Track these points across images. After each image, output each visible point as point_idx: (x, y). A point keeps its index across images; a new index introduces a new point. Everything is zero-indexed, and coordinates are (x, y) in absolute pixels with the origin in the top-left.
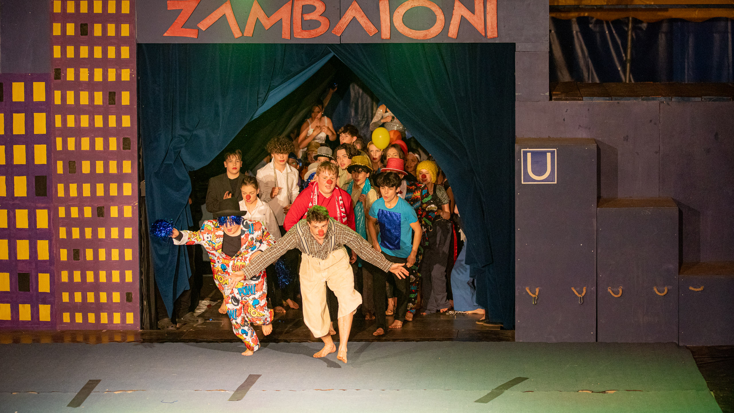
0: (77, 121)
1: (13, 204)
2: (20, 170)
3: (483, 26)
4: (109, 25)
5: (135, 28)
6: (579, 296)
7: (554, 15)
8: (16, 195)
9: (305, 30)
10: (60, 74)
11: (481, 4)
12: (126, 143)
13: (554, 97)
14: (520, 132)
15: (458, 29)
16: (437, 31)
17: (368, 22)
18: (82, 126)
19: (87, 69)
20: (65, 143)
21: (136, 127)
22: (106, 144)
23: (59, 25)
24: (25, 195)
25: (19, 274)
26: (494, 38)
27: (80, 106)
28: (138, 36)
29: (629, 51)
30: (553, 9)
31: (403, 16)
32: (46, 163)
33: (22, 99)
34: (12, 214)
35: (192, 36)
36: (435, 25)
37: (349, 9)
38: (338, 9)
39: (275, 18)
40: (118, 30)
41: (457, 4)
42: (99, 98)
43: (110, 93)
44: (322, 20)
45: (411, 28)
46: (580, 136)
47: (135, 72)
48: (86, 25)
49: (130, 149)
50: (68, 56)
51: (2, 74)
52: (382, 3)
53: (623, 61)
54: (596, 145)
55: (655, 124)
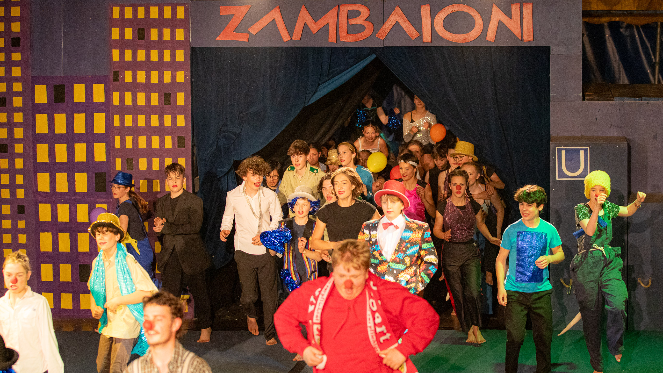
0: (135, 121)
1: (74, 199)
2: (81, 167)
3: (519, 30)
4: (165, 30)
5: (189, 31)
7: (586, 20)
8: (77, 191)
9: (350, 34)
10: (118, 76)
11: (517, 9)
12: (180, 142)
13: (586, 98)
14: (555, 130)
15: (495, 33)
16: (476, 34)
17: (410, 26)
18: (139, 125)
19: (144, 72)
20: (123, 142)
21: (190, 126)
22: (162, 142)
23: (118, 29)
24: (86, 191)
25: (80, 266)
26: (530, 41)
27: (138, 106)
28: (192, 39)
29: (658, 54)
30: (586, 14)
31: (444, 21)
32: (105, 161)
33: (83, 100)
34: (73, 208)
35: (243, 40)
36: (474, 29)
37: (392, 14)
38: (382, 14)
39: (322, 22)
40: (173, 34)
41: (495, 9)
42: (155, 99)
43: (166, 94)
44: (366, 24)
45: (451, 32)
46: (611, 135)
47: (190, 74)
48: (143, 29)
49: (185, 147)
50: (126, 59)
51: (64, 77)
52: (424, 8)
53: (652, 64)
54: (627, 143)
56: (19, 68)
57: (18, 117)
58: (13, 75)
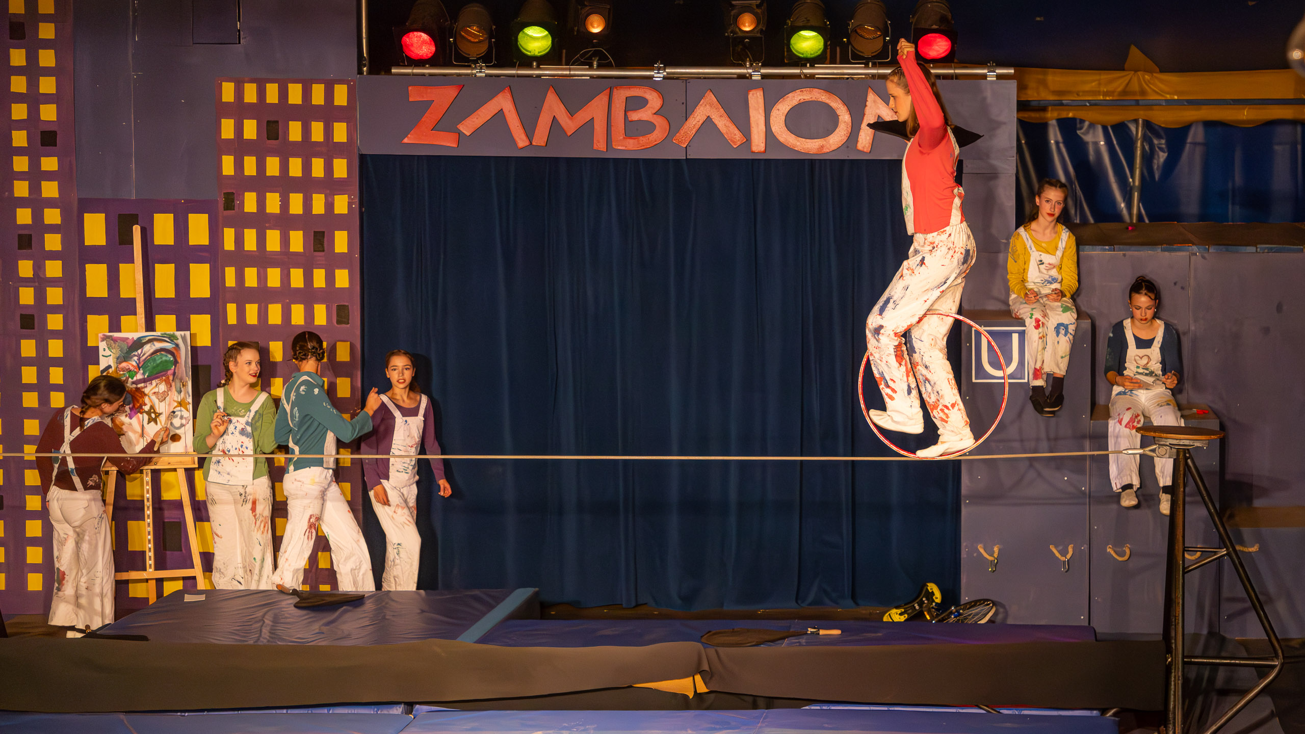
0: (262, 277)
4: (314, 124)
5: (357, 129)
6: (1063, 559)
7: (1025, 117)
9: (631, 138)
10: (233, 201)
12: (341, 314)
14: (969, 300)
15: (872, 137)
16: (839, 140)
17: (729, 125)
18: (269, 285)
19: (278, 194)
20: (241, 313)
21: (358, 288)
22: (309, 315)
23: (231, 122)
25: (163, 523)
27: (267, 254)
28: (360, 141)
29: (1138, 170)
30: (1023, 106)
31: (786, 116)
32: (209, 345)
33: (171, 241)
35: (449, 145)
36: (837, 130)
37: (701, 103)
38: (683, 103)
39: (583, 116)
40: (328, 132)
41: (871, 97)
42: (297, 241)
43: (316, 233)
44: (657, 120)
45: (799, 135)
47: (357, 200)
48: (276, 122)
49: (348, 323)
50: (247, 173)
51: (136, 200)
52: (753, 94)
53: (1128, 189)
54: (1090, 321)
55: (1183, 288)
56: (55, 184)
57: (54, 269)
58: (44, 195)
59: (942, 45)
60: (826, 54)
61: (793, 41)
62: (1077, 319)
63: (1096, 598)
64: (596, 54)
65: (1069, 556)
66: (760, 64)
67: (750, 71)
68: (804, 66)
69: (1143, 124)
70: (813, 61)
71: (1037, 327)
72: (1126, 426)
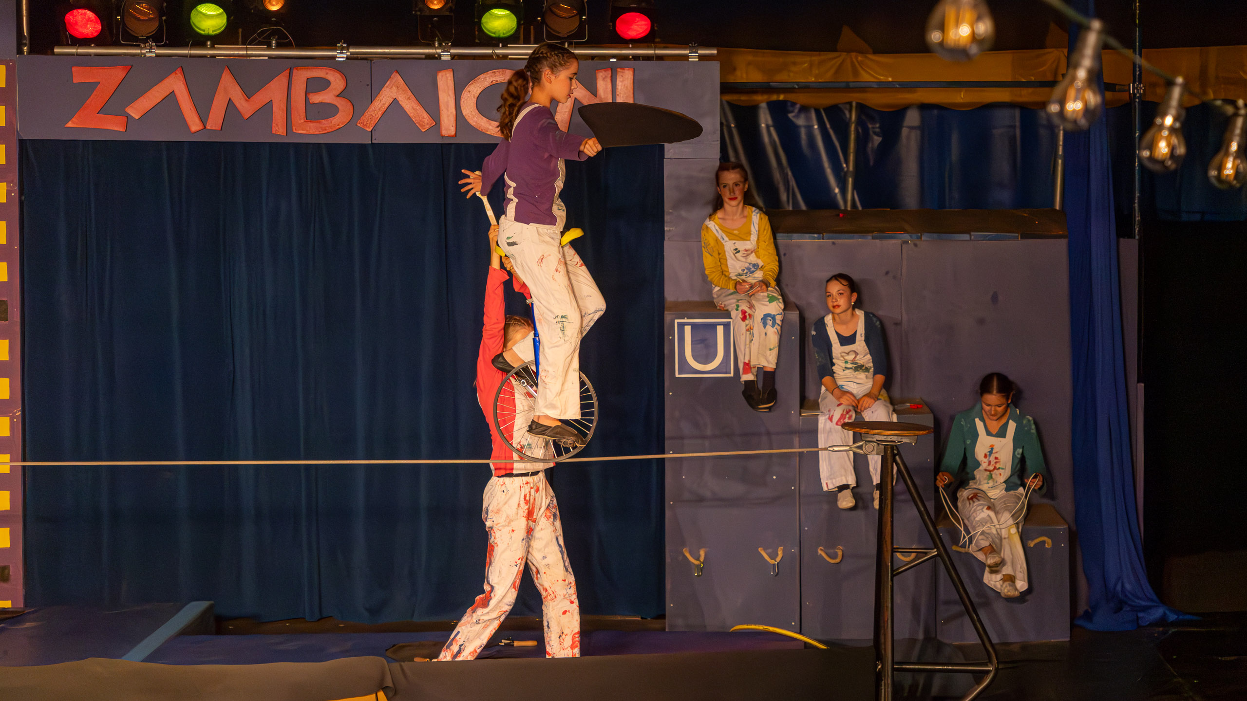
5: (16, 110)
6: (772, 562)
7: (727, 98)
9: (311, 121)
11: (606, 79)
14: (672, 292)
15: (569, 121)
17: (418, 108)
21: (18, 282)
28: (21, 126)
29: (852, 156)
30: (726, 88)
31: (477, 99)
35: (116, 129)
37: (386, 85)
38: (368, 85)
39: (261, 98)
44: (341, 104)
45: (490, 118)
47: (16, 188)
49: (8, 320)
52: (442, 76)
53: (842, 174)
54: (798, 312)
55: (894, 277)
59: (642, 25)
60: (519, 33)
61: (484, 20)
62: (784, 310)
63: (807, 603)
64: (274, 33)
65: (778, 559)
66: (450, 44)
67: (439, 51)
68: (496, 46)
69: (857, 107)
70: (505, 41)
71: (744, 319)
72: (837, 424)
